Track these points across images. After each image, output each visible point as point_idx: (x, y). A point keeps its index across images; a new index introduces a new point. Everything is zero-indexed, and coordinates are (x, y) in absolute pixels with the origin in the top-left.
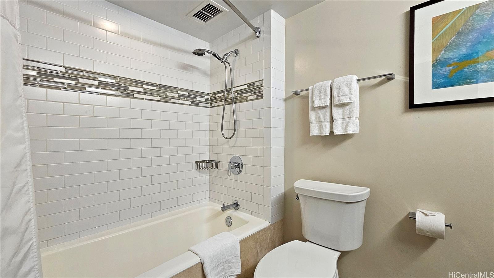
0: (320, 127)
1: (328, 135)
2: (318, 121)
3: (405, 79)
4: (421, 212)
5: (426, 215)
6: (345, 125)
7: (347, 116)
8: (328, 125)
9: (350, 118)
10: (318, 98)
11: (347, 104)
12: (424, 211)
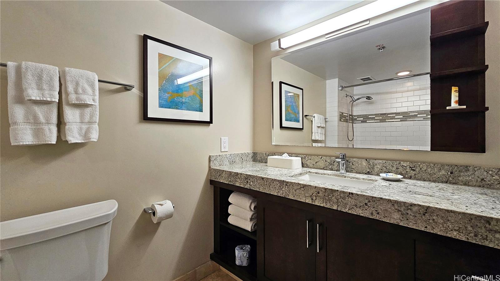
0: (38, 132)
1: (55, 143)
2: (32, 121)
3: (139, 93)
4: (157, 204)
5: (161, 205)
6: (84, 132)
7: (87, 120)
8: (54, 129)
9: (91, 122)
10: (34, 85)
11: (87, 106)
12: (159, 203)
